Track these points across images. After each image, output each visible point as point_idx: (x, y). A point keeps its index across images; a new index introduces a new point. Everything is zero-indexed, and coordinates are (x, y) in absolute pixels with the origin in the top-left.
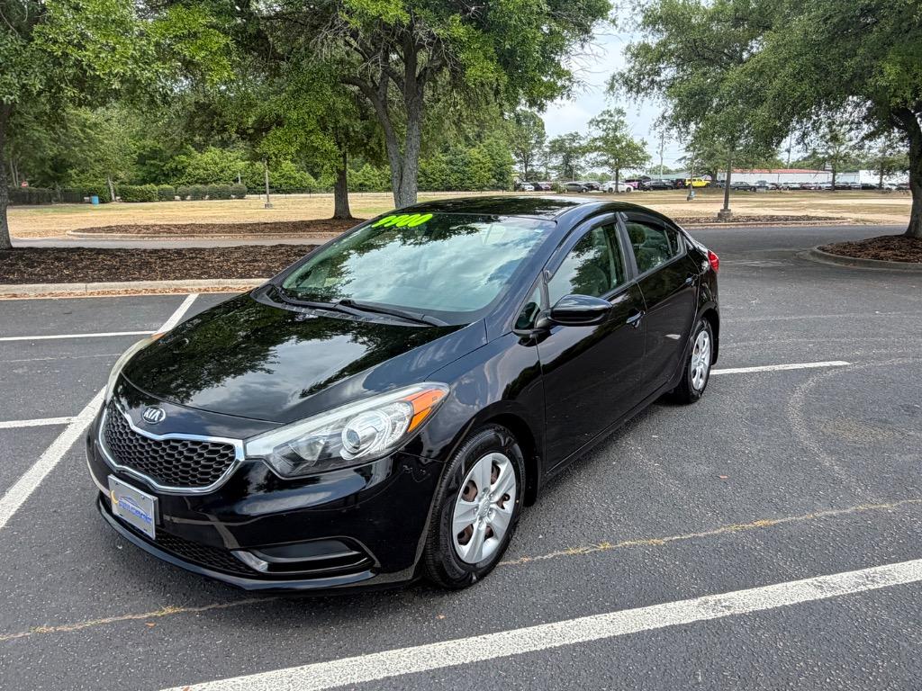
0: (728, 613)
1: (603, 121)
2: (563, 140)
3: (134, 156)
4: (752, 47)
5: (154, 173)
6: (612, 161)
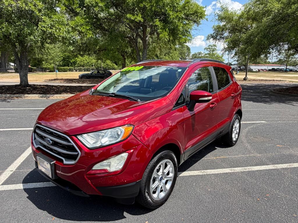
1: (209, 48)
2: (196, 54)
3: (62, 58)
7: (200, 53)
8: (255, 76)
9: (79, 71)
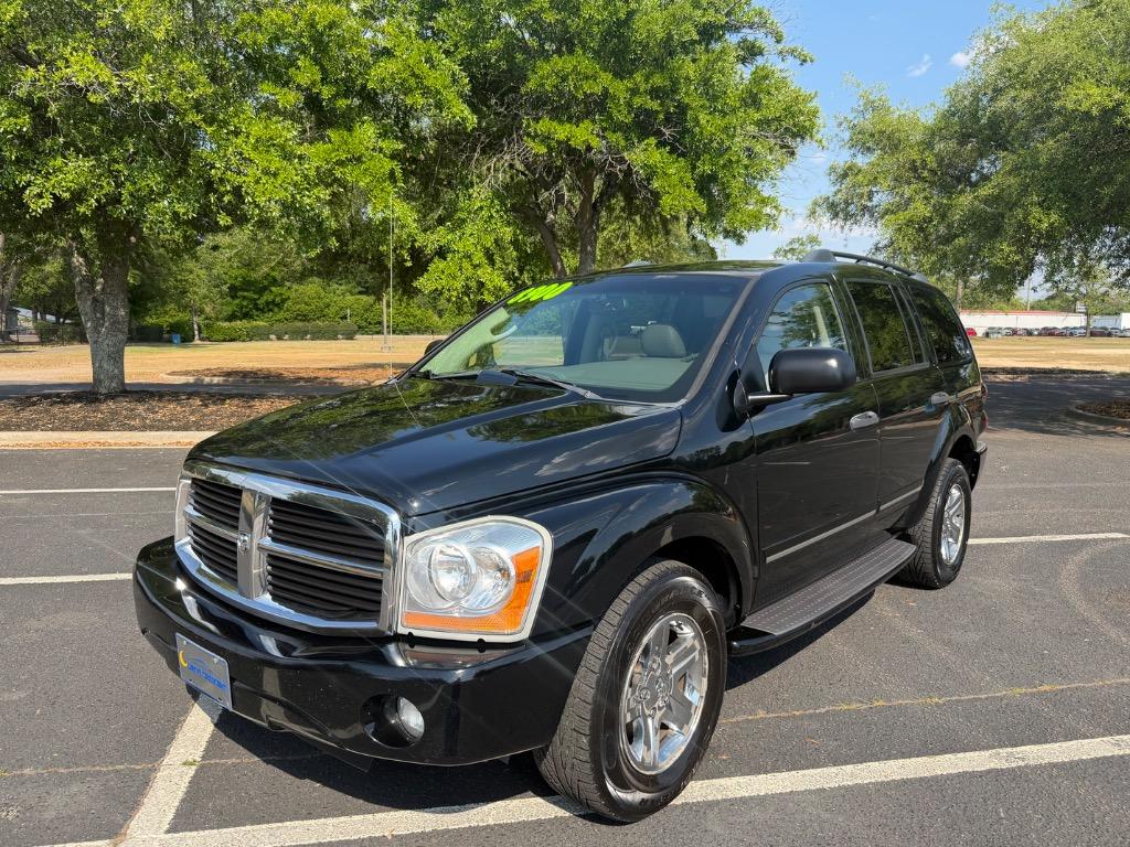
0: (1021, 763)
1: (792, 250)
3: (224, 287)
4: (983, 168)
5: (246, 307)
9: (291, 339)
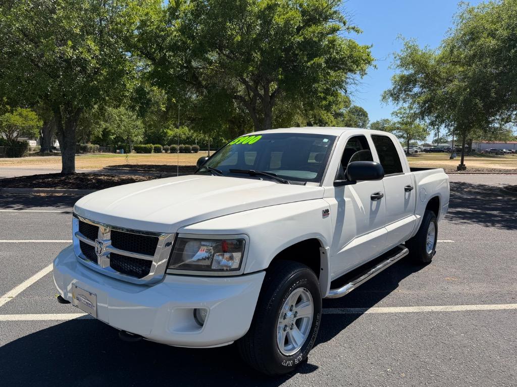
1: (401, 113)
6: (405, 135)
7: (386, 121)
8: (485, 162)
9: (171, 153)
